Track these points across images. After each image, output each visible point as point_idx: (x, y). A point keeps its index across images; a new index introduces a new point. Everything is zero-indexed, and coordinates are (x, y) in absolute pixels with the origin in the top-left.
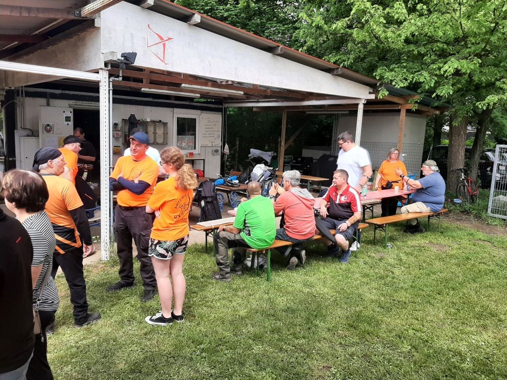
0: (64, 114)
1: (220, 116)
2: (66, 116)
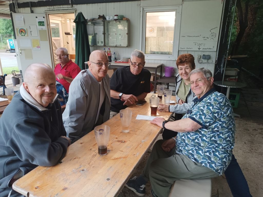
0: (37, 19)
2: (39, 21)
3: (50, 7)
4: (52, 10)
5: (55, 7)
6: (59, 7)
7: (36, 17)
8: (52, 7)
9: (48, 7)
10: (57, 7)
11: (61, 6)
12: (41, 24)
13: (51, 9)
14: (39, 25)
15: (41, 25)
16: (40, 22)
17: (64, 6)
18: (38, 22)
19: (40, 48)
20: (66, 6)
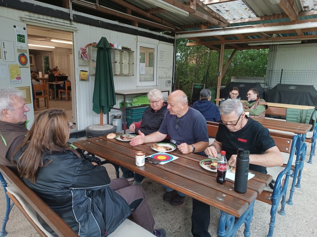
1: (173, 47)
2: (18, 33)
3: (32, 14)
4: (34, 20)
5: (41, 16)
6: (49, 18)
7: (15, 27)
8: (37, 15)
9: (27, 13)
10: (45, 17)
11: (53, 19)
12: (21, 39)
13: (34, 18)
14: (18, 41)
15: (20, 41)
16: (20, 34)
17: (58, 20)
18: (18, 35)
19: (20, 79)
20: (61, 20)
